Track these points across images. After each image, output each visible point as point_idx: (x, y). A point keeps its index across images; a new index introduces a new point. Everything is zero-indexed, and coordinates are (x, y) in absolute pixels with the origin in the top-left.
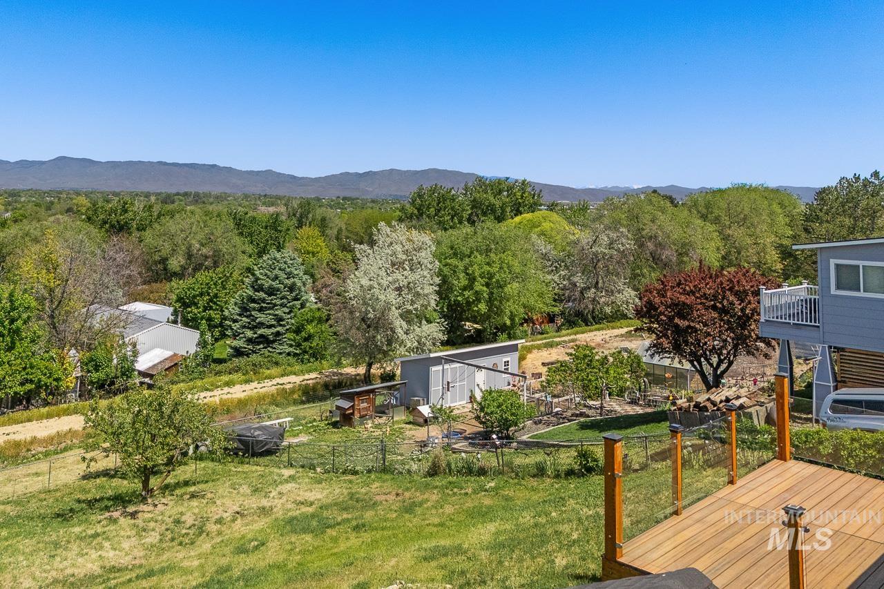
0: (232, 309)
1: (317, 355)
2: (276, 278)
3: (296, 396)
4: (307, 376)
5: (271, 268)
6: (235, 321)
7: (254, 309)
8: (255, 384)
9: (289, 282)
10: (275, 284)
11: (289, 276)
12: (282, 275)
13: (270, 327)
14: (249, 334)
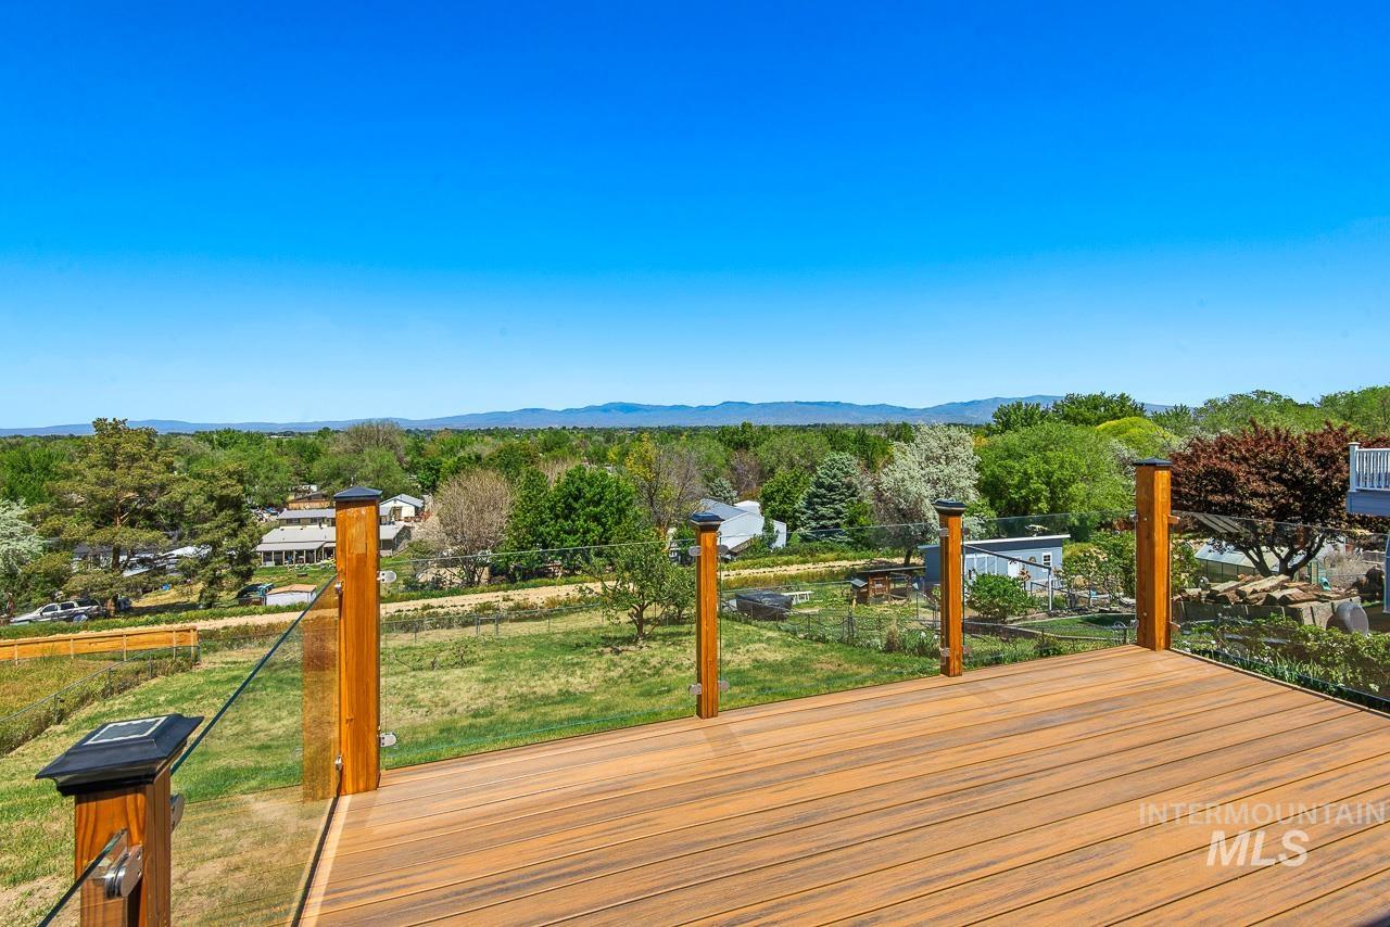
0: (800, 504)
1: (869, 545)
2: (835, 476)
3: (840, 577)
4: (858, 562)
5: (831, 468)
6: (803, 513)
7: (817, 503)
8: (810, 565)
9: (845, 480)
10: (834, 482)
11: (847, 474)
12: (840, 474)
13: (830, 519)
14: (813, 524)
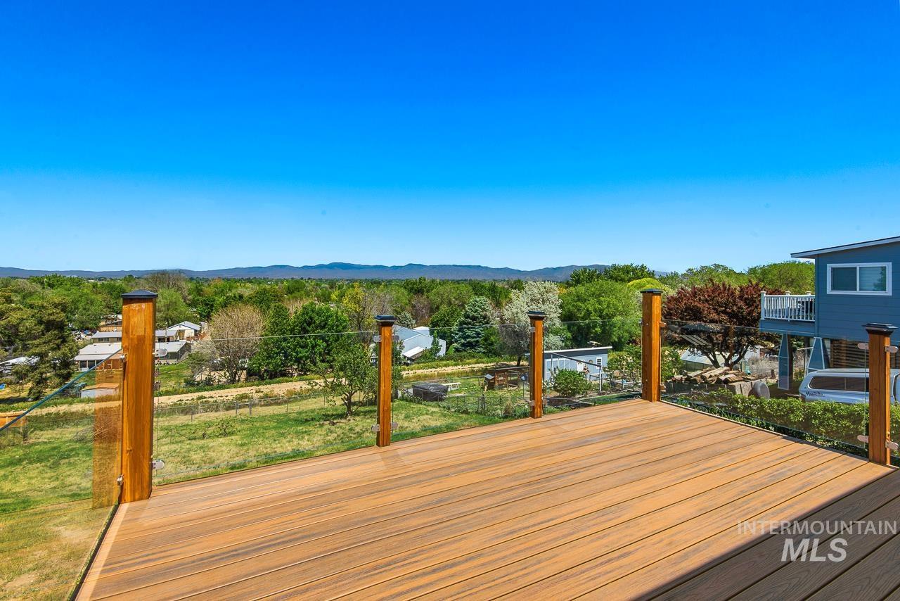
0: (455, 328)
1: (497, 354)
2: (476, 311)
3: (478, 374)
4: (489, 364)
5: (474, 306)
6: (457, 334)
8: (460, 367)
9: (483, 313)
10: (476, 314)
11: (484, 310)
12: (479, 310)
13: (473, 338)
14: (463, 341)
